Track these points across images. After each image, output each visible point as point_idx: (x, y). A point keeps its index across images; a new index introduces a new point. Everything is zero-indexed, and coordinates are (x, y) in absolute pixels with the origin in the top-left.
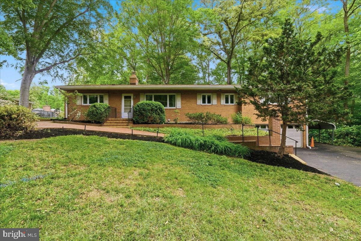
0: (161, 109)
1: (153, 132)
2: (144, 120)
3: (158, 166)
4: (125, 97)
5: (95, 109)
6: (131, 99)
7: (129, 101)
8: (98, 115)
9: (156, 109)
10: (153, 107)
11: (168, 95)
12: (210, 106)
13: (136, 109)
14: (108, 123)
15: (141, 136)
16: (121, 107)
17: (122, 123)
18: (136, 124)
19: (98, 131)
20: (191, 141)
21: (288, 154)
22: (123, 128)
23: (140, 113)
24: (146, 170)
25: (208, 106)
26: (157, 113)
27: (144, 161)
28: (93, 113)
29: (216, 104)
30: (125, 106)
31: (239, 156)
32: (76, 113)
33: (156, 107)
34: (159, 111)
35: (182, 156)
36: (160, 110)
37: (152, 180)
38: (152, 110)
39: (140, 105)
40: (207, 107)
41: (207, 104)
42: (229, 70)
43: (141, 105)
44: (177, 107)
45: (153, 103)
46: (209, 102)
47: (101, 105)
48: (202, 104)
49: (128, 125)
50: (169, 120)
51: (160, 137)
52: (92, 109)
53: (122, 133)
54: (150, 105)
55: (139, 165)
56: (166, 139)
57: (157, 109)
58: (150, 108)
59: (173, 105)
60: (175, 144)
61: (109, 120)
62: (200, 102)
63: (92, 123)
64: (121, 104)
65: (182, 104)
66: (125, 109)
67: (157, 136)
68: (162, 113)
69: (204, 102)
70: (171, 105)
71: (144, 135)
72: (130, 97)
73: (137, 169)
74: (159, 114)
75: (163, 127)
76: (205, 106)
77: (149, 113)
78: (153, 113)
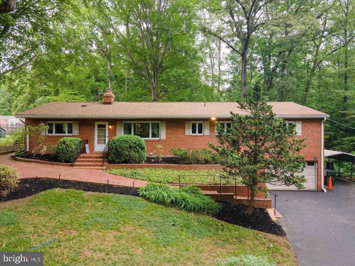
0: (141, 145)
1: (131, 178)
2: (120, 159)
3: (129, 228)
4: (99, 126)
5: (66, 146)
6: (105, 128)
7: (104, 131)
8: (68, 153)
9: (134, 145)
10: (131, 145)
11: (150, 122)
12: (201, 136)
13: (112, 146)
14: (80, 161)
15: (116, 187)
16: (94, 138)
17: (96, 161)
18: (111, 163)
19: (73, 181)
20: (163, 198)
21: (266, 208)
22: (97, 169)
23: (117, 151)
24: (119, 232)
25: (198, 136)
26: (136, 150)
27: (118, 223)
28: (63, 151)
29: (209, 134)
30: (98, 136)
31: (208, 214)
32: (42, 148)
33: (135, 143)
34: (138, 148)
35: (152, 215)
36: (139, 146)
37: (123, 241)
38: (130, 147)
39: (116, 141)
40: (197, 138)
41: (197, 134)
42: (244, 64)
43: (118, 142)
44: (161, 137)
45: (132, 140)
46: (200, 132)
47: (72, 142)
48: (191, 134)
49: (102, 166)
50: (151, 154)
51: (135, 188)
52: (61, 147)
53: (98, 183)
54: (128, 141)
55: (114, 227)
56: (141, 193)
57: (136, 146)
58: (127, 145)
59: (157, 136)
60: (148, 199)
61: (81, 158)
62: (188, 132)
63: (62, 162)
64: (94, 134)
65: (167, 134)
66: (98, 140)
67: (133, 187)
68: (142, 150)
69: (194, 132)
70: (154, 135)
71: (119, 186)
72: (104, 126)
73: (113, 231)
74: (138, 152)
75: (142, 167)
76: (195, 136)
77: (127, 151)
78: (132, 150)
